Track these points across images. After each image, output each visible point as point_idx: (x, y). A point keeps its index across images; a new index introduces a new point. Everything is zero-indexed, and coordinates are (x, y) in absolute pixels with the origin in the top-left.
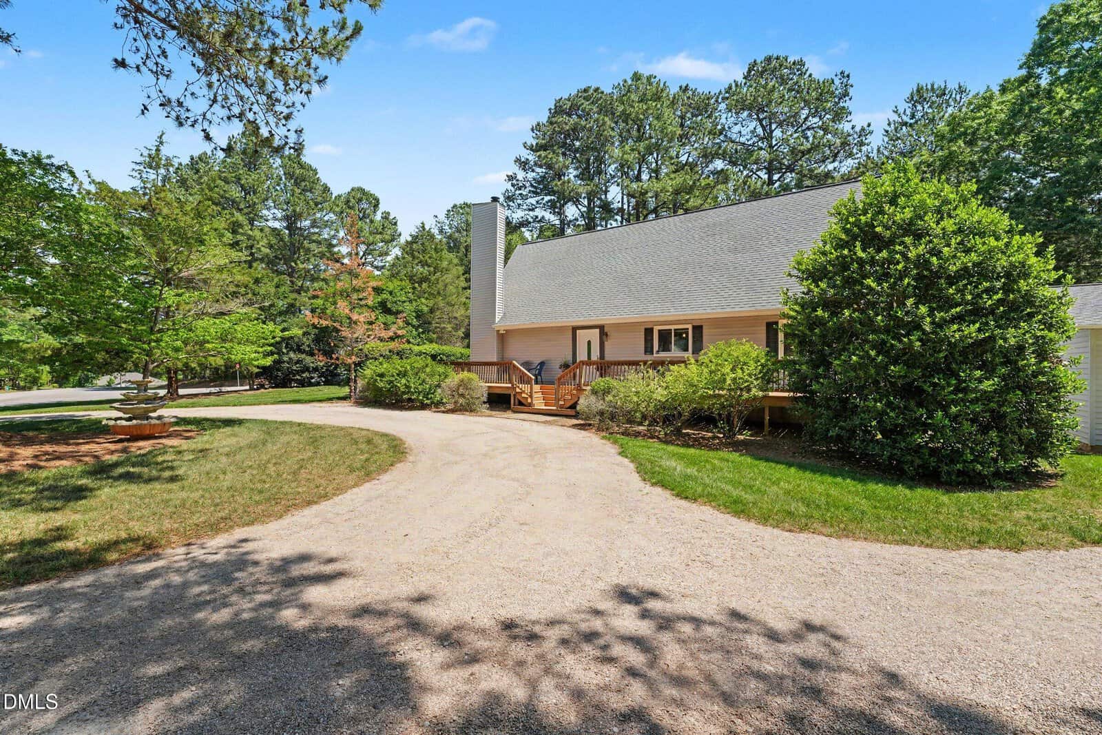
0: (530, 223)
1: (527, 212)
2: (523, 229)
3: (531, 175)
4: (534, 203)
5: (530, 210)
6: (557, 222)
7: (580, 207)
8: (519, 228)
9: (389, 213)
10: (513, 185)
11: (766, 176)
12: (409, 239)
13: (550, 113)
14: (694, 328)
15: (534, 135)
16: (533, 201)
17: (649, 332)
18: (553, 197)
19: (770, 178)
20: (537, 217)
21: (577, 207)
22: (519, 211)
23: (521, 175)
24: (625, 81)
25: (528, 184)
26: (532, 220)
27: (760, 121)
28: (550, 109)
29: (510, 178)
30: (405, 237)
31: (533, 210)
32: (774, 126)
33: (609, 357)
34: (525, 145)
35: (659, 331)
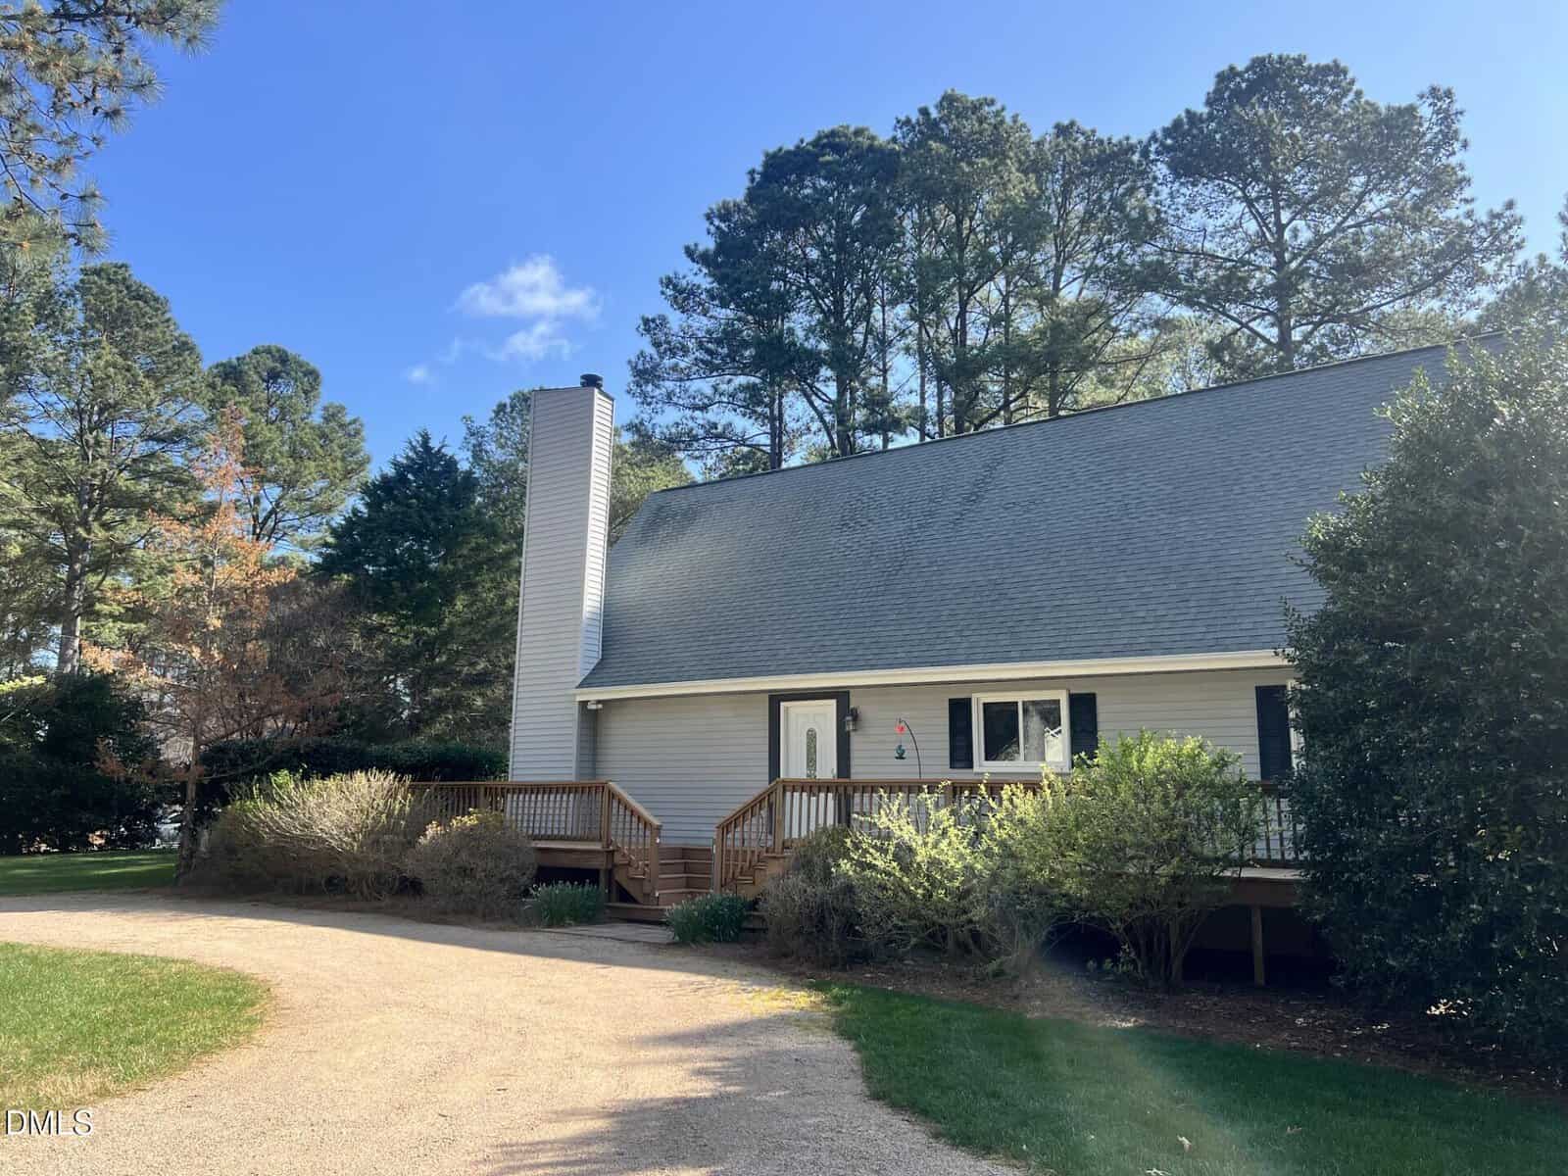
0: (696, 438)
1: (688, 413)
2: (680, 455)
3: (700, 323)
4: (709, 391)
5: (695, 408)
6: (765, 440)
7: (817, 403)
8: (670, 451)
9: (341, 409)
10: (657, 344)
11: (1275, 331)
12: (390, 471)
13: (753, 180)
14: (1075, 700)
15: (713, 229)
16: (703, 386)
17: (959, 710)
18: (752, 379)
19: (1285, 335)
20: (715, 426)
21: (811, 403)
22: (669, 409)
23: (676, 320)
24: (924, 112)
25: (691, 344)
26: (701, 432)
27: (1250, 203)
28: (752, 172)
29: (649, 325)
30: (379, 467)
31: (704, 408)
32: (1285, 216)
33: (859, 772)
34: (690, 252)
35: (986, 705)
